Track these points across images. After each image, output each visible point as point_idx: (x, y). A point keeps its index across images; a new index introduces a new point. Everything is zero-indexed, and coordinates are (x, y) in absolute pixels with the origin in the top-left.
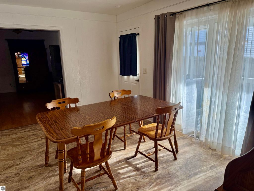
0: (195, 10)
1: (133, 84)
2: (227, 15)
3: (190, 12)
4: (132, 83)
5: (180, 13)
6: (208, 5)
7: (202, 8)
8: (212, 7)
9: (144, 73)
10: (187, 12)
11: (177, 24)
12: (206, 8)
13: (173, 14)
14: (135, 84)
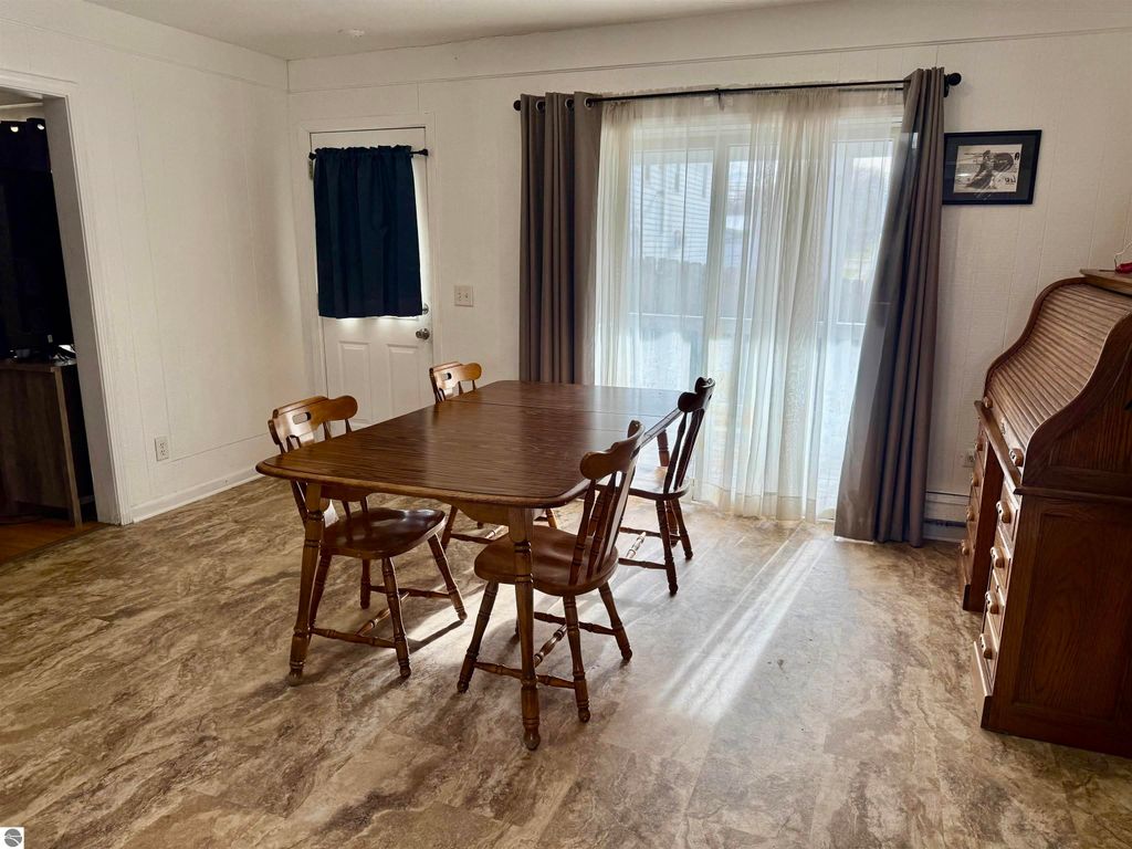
0: (674, 100)
1: (394, 350)
2: (776, 128)
3: (656, 101)
4: (389, 345)
5: (619, 102)
6: (718, 92)
7: (697, 98)
8: (729, 100)
9: (457, 305)
10: (645, 102)
11: (608, 136)
12: (709, 100)
13: (595, 101)
14: (411, 352)
